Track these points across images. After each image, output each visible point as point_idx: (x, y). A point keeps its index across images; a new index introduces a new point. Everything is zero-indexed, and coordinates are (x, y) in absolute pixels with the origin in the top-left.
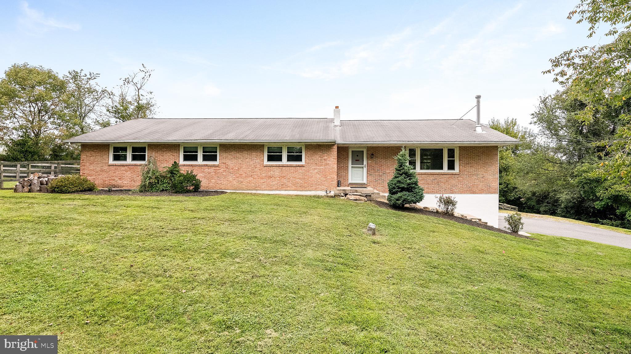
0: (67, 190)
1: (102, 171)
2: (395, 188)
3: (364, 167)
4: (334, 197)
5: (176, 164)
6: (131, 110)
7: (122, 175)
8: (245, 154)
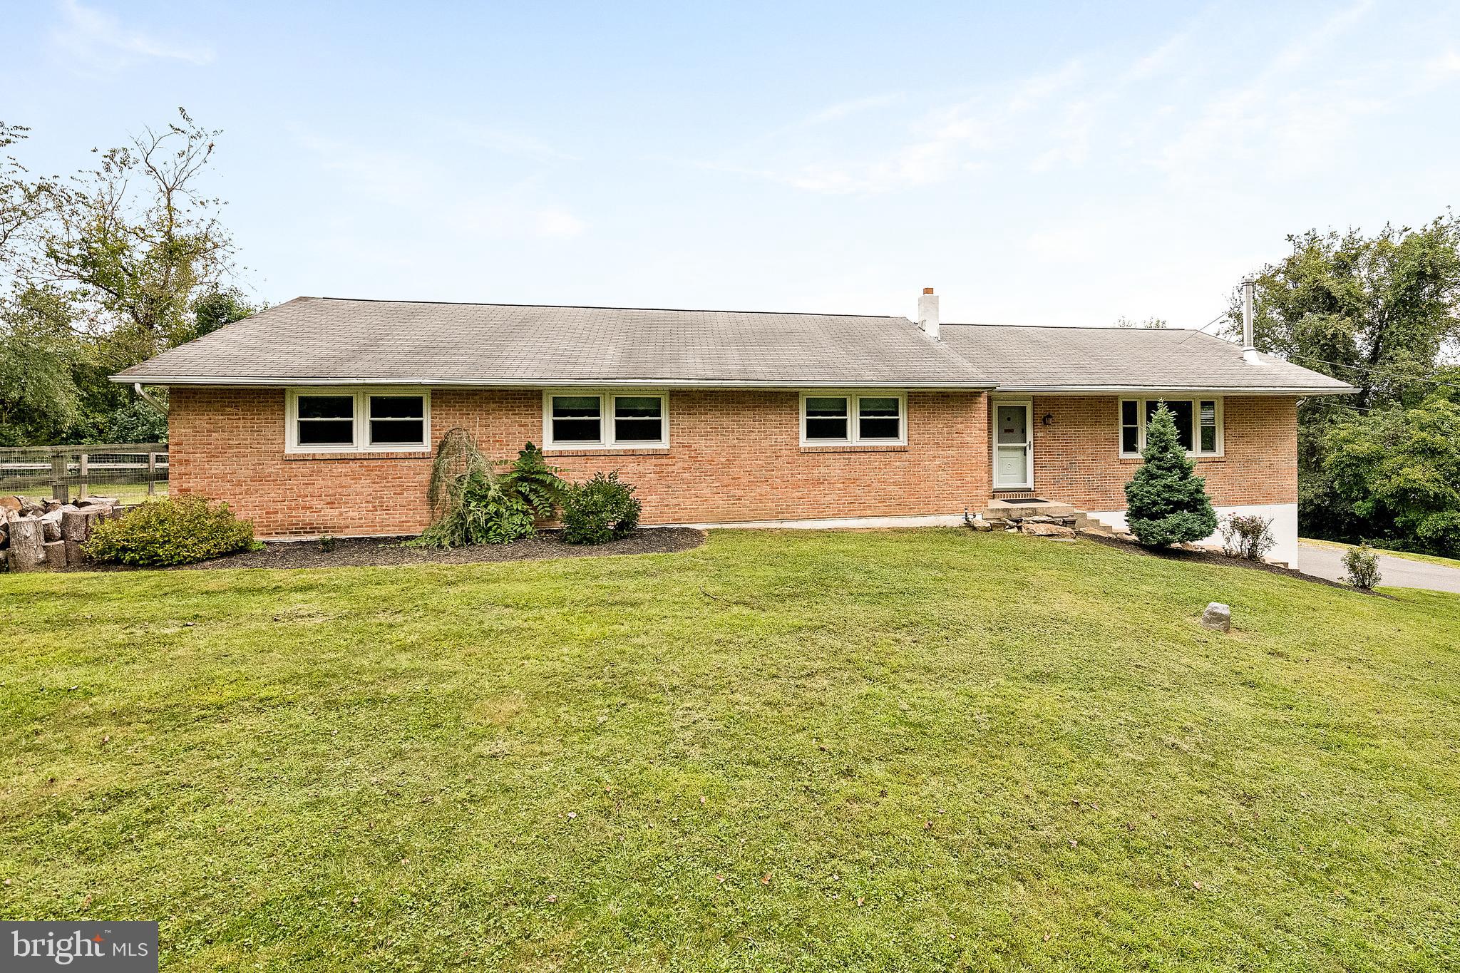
0: (172, 557)
1: (259, 478)
2: (1158, 504)
3: (1028, 448)
4: (992, 530)
5: (530, 452)
6: (142, 257)
7: (340, 490)
8: (747, 419)
